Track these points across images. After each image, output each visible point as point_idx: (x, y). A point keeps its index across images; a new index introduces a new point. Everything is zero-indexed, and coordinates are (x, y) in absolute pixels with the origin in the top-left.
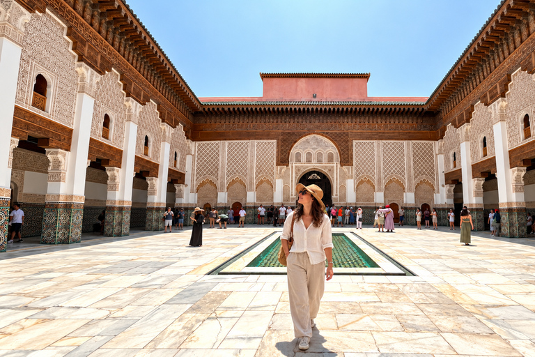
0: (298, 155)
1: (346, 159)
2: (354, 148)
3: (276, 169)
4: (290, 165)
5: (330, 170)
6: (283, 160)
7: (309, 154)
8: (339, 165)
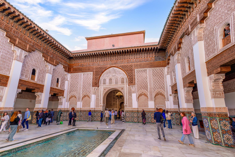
0: (105, 80)
1: (131, 81)
2: (136, 74)
3: (92, 89)
4: (100, 87)
5: (122, 89)
6: (96, 84)
7: (111, 80)
8: (128, 86)
